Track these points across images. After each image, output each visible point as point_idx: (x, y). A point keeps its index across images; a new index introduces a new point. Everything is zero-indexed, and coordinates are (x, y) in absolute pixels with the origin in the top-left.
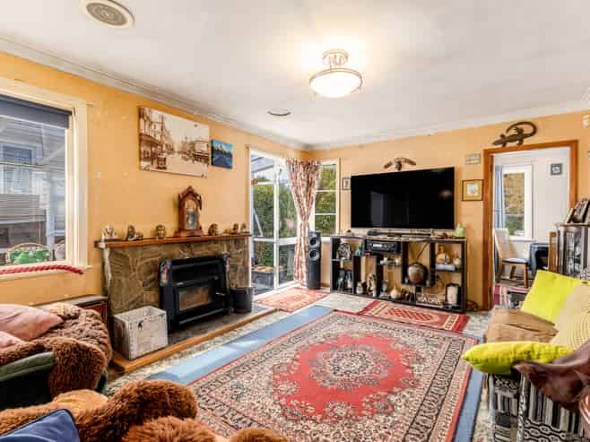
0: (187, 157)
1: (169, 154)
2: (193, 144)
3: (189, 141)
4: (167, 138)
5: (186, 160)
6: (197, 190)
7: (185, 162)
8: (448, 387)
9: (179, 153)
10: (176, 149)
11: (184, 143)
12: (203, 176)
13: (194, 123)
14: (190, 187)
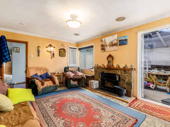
0: (110, 46)
1: (106, 47)
2: (112, 42)
3: (111, 41)
4: (106, 43)
5: (110, 47)
6: (112, 54)
7: (110, 48)
8: (42, 113)
9: (108, 46)
10: (108, 45)
11: (110, 43)
12: (115, 50)
13: (112, 36)
14: (110, 54)
